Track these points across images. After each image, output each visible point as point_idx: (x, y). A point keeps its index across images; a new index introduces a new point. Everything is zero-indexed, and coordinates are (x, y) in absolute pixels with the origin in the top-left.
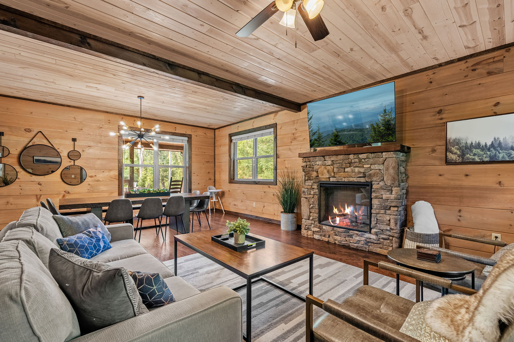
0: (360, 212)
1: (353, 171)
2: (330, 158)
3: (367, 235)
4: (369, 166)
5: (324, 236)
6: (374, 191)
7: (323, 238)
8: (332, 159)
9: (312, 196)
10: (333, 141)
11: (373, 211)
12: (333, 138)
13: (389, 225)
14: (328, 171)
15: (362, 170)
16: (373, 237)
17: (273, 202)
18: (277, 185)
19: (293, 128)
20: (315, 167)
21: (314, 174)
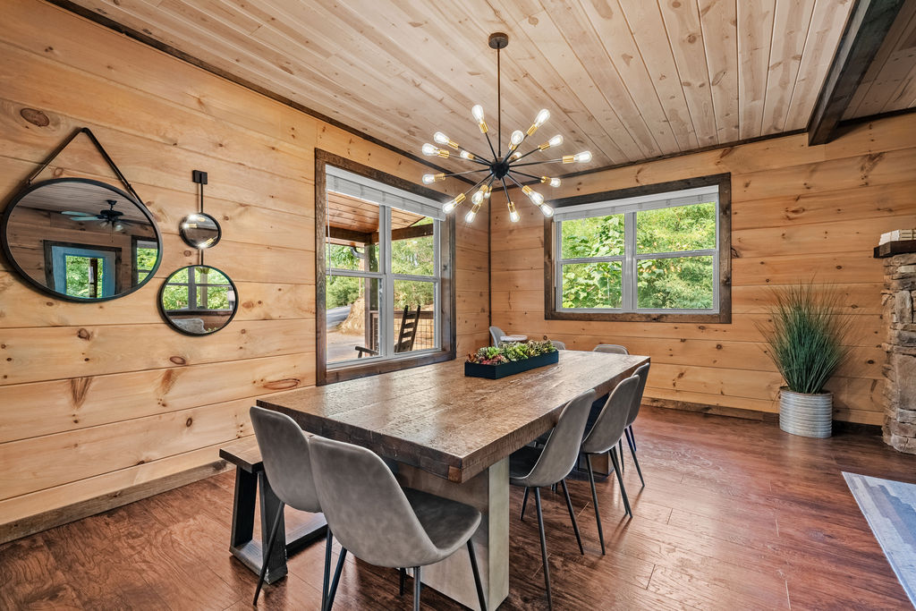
17: (715, 365)
18: (731, 323)
19: (796, 184)
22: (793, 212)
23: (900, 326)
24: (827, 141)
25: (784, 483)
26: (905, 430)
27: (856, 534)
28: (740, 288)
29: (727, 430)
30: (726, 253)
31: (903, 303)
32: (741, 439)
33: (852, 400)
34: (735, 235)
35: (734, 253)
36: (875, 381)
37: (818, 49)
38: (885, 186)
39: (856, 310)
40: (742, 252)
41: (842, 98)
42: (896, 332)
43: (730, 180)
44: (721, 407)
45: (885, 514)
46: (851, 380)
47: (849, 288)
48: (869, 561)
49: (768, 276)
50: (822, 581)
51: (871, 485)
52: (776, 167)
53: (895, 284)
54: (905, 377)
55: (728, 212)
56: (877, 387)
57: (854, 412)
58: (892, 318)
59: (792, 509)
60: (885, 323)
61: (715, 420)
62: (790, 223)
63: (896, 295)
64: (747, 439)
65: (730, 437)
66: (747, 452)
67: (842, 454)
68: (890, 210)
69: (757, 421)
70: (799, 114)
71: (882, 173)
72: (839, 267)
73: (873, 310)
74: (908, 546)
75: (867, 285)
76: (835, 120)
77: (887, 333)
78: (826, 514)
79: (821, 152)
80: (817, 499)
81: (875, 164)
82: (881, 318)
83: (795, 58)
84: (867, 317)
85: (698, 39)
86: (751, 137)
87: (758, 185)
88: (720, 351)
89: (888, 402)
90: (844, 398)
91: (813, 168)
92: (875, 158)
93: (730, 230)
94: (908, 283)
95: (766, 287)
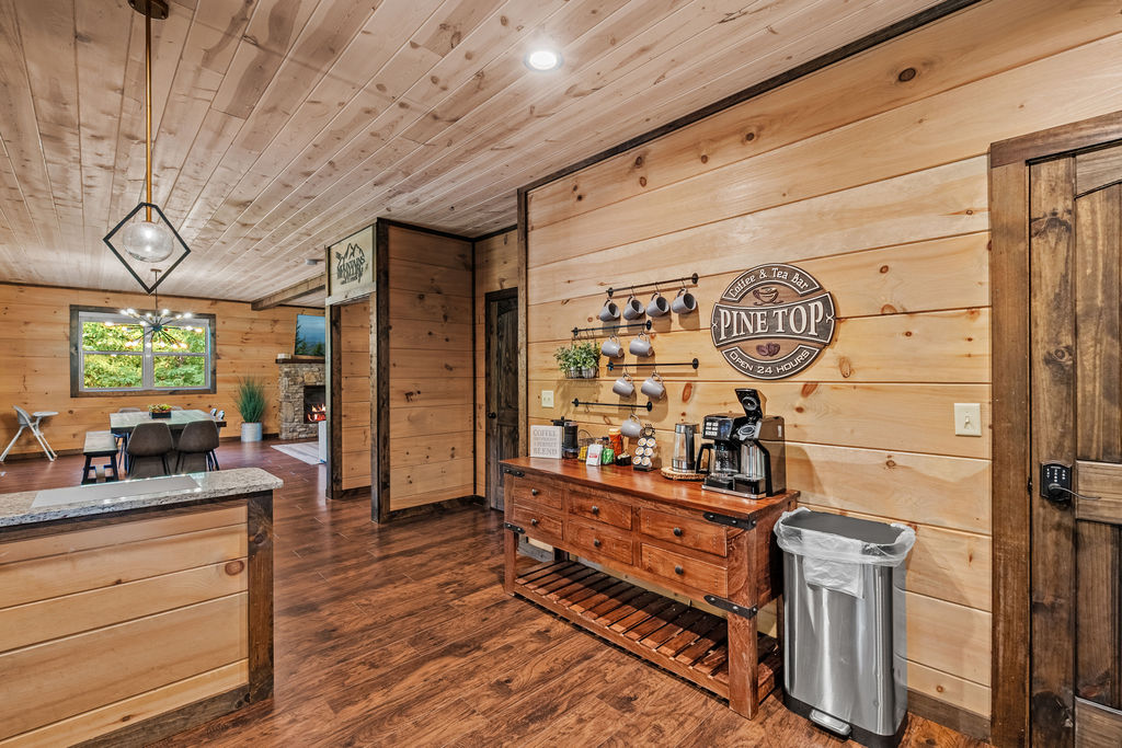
9: (297, 400)
18: (216, 393)
19: (246, 327)
20: (300, 373)
21: (300, 379)
22: (245, 339)
23: (285, 391)
26: (287, 431)
28: (221, 375)
30: (213, 356)
31: (286, 382)
33: (269, 424)
34: (218, 347)
35: (218, 357)
36: (276, 414)
38: (279, 334)
39: (270, 385)
40: (222, 357)
42: (284, 394)
43: (215, 319)
46: (268, 415)
47: (267, 376)
49: (234, 369)
52: (237, 316)
53: (283, 374)
54: (287, 411)
55: (215, 335)
56: (276, 417)
57: (269, 429)
58: (282, 388)
60: (279, 391)
62: (244, 344)
63: (283, 379)
67: (270, 442)
68: (280, 345)
71: (278, 328)
72: (263, 366)
73: (275, 385)
75: (273, 374)
77: (279, 395)
79: (256, 314)
81: (275, 324)
82: (278, 388)
84: (273, 388)
86: (226, 299)
87: (230, 324)
89: (280, 422)
90: (266, 423)
91: (253, 321)
92: (276, 321)
93: (215, 344)
94: (287, 374)
95: (233, 375)
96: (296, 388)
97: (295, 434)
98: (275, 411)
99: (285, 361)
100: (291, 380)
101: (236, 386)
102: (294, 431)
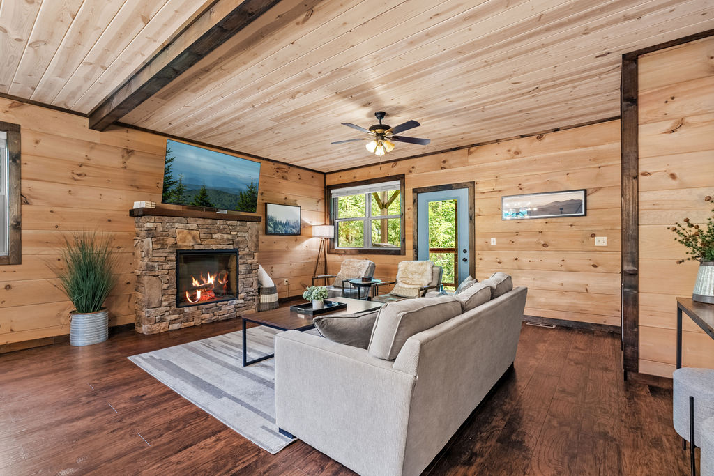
0: (224, 280)
1: (222, 238)
2: (196, 221)
3: (236, 302)
4: (236, 233)
5: (187, 321)
6: (241, 258)
7: (186, 324)
8: (198, 222)
9: (166, 272)
10: (198, 200)
11: (240, 277)
12: (199, 196)
13: (252, 286)
14: (194, 238)
15: (230, 237)
16: (242, 301)
17: (4, 305)
18: (21, 263)
19: (80, 154)
20: (171, 231)
21: (170, 241)
22: (77, 174)
23: (146, 259)
24: (102, 130)
25: (98, 380)
26: (150, 321)
27: (154, 386)
28: (30, 232)
29: (27, 362)
30: (15, 199)
31: (149, 245)
32: (44, 364)
33: (118, 311)
34: (25, 183)
35: (24, 200)
36: (131, 295)
37: (119, 70)
38: (136, 172)
39: (120, 250)
40: (32, 200)
41: (124, 109)
42: (145, 263)
43: (19, 132)
44: (10, 344)
45: (161, 370)
46: (117, 297)
47: (115, 235)
48: (168, 396)
49: (57, 223)
50: (155, 420)
51: (146, 358)
52: (64, 135)
53: (143, 233)
54: (150, 289)
55: (18, 161)
56: (132, 299)
57: (119, 318)
58: (141, 254)
59: (114, 392)
60: (137, 258)
61: (9, 358)
62: (75, 183)
63: (144, 240)
64: (50, 362)
65: (32, 367)
66: (57, 371)
67: (121, 347)
68: (138, 188)
69: (49, 346)
70: (87, 103)
71: (133, 162)
72: (109, 220)
73: (129, 249)
74: (178, 379)
75: (126, 234)
76: (114, 119)
77: (137, 264)
78: (134, 384)
79: (96, 136)
80: (124, 379)
81: (130, 156)
82: (134, 254)
83: (102, 67)
84: (127, 254)
85: (36, 4)
86: (42, 102)
87: (46, 146)
88: (10, 291)
89: (139, 306)
90: (113, 310)
91: (92, 146)
92: (130, 152)
93: (20, 178)
94: (151, 234)
95: (55, 232)
96: (163, 253)
97: (164, 325)
98: (130, 290)
99: (146, 212)
100: (157, 242)
101: (61, 251)
102: (162, 320)
